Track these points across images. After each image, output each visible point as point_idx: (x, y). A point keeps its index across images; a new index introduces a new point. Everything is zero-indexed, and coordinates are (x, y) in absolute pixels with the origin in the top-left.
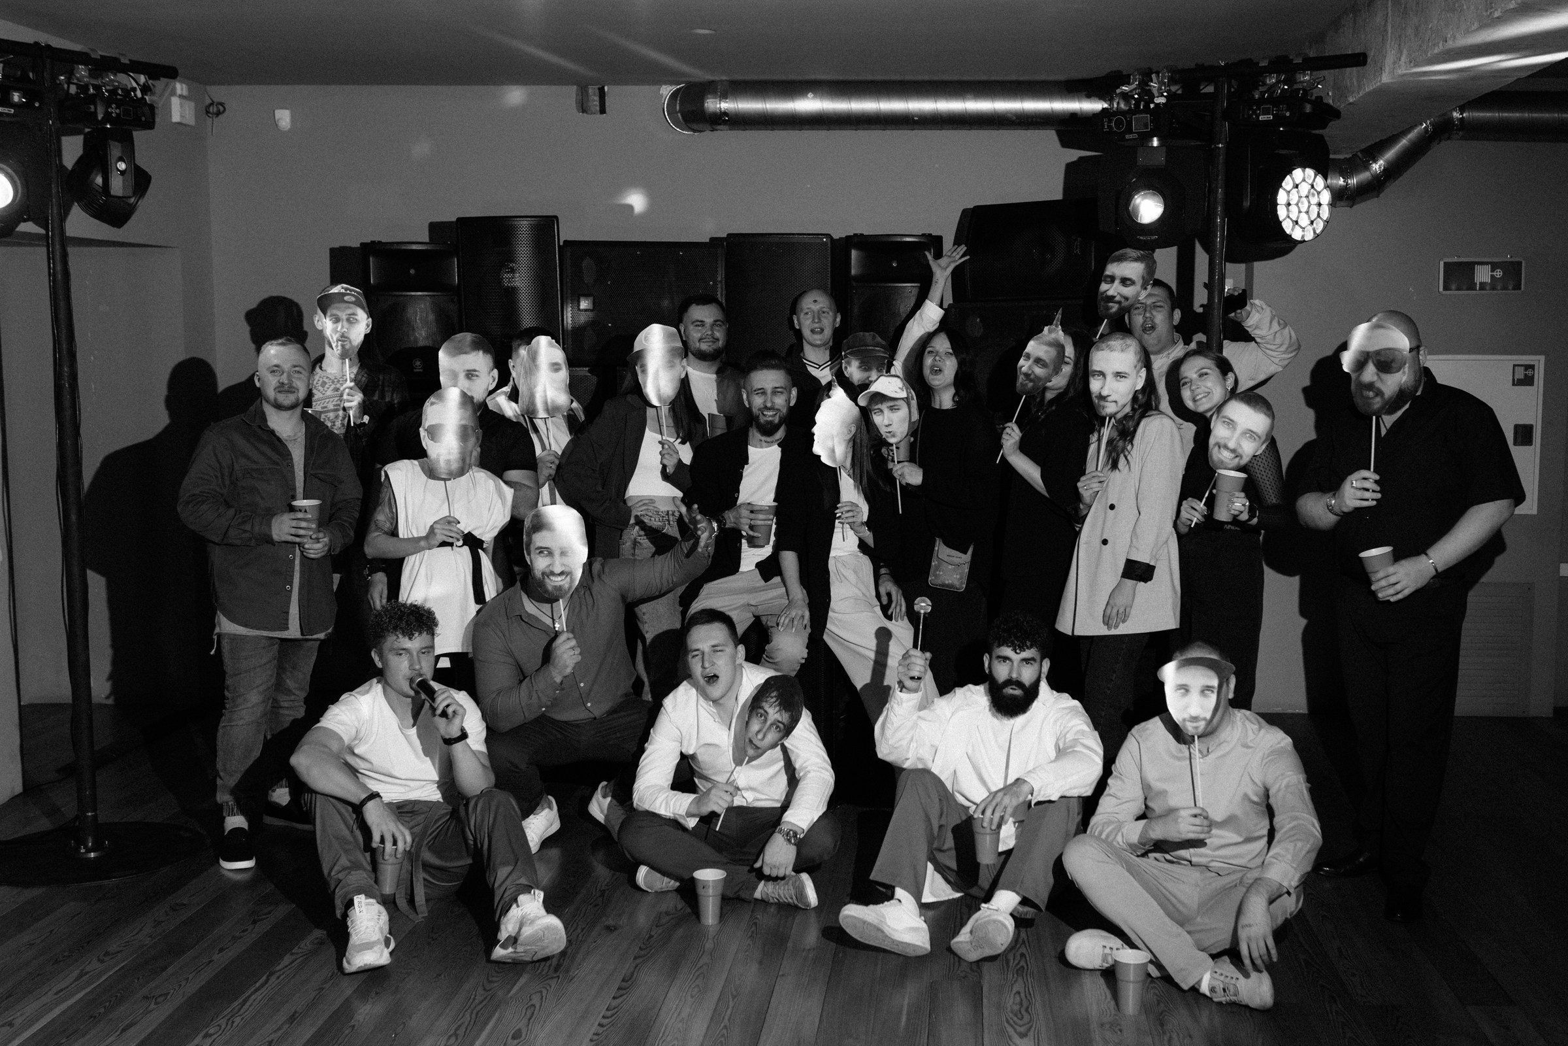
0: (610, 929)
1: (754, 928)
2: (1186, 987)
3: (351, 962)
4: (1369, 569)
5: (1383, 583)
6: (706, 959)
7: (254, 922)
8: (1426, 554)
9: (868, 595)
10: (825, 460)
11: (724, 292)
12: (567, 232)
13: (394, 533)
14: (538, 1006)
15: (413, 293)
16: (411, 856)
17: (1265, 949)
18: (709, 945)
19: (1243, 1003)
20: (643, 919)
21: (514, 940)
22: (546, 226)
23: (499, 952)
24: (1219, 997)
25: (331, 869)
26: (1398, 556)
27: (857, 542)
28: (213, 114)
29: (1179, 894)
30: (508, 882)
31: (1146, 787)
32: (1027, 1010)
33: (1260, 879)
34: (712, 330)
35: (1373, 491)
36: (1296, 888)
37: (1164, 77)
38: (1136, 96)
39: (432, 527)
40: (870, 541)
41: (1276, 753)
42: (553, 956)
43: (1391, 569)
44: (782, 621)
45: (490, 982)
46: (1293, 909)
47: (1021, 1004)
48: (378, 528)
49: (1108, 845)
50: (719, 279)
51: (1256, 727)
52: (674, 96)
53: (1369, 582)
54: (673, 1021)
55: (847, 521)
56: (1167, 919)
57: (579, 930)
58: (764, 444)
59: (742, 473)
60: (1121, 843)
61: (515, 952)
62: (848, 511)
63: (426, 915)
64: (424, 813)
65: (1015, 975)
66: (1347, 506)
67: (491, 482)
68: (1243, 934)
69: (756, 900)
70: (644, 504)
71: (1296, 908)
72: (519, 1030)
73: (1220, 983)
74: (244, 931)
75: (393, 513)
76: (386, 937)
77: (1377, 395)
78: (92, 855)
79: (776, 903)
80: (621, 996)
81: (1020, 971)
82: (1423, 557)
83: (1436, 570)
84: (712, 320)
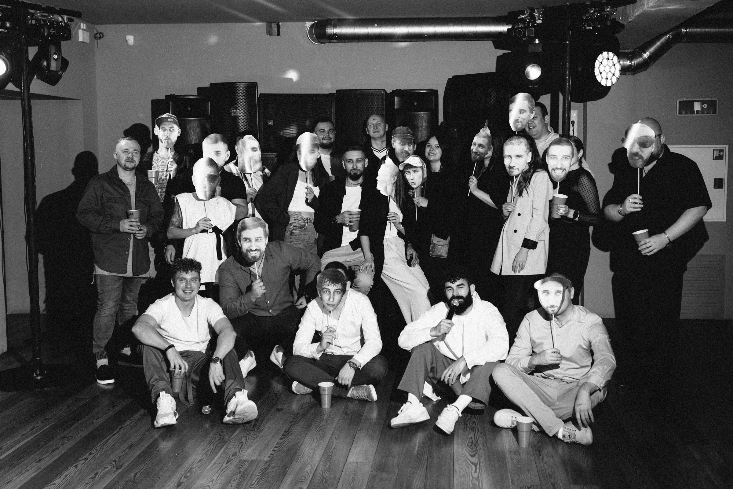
0: (279, 410)
1: (347, 410)
2: (551, 435)
3: (158, 422)
4: (638, 240)
5: (644, 247)
6: (324, 423)
7: (113, 407)
8: (665, 233)
9: (402, 257)
10: (383, 192)
11: (335, 117)
12: (262, 90)
13: (180, 227)
14: (244, 443)
15: (189, 119)
16: (187, 377)
17: (588, 416)
18: (325, 417)
19: (578, 442)
20: (295, 407)
21: (233, 413)
22: (251, 87)
23: (226, 419)
24: (567, 440)
25: (149, 381)
26: (651, 234)
27: (397, 232)
28: (98, 38)
29: (549, 393)
30: (231, 387)
31: (533, 342)
32: (475, 445)
33: (586, 383)
34: (328, 133)
35: (640, 204)
36: (603, 388)
37: (540, 11)
38: (528, 20)
39: (198, 224)
40: (403, 232)
41: (595, 325)
42: (252, 421)
43: (647, 240)
44: (361, 268)
45: (222, 432)
46: (602, 397)
47: (472, 443)
48: (173, 225)
49: (514, 368)
50: (333, 111)
51: (585, 313)
52: (312, 27)
53: (637, 246)
54: (308, 449)
55: (392, 221)
56: (542, 404)
57: (265, 410)
58: (353, 185)
59: (343, 199)
60: (520, 368)
61: (234, 418)
62: (393, 217)
63: (193, 403)
64: (193, 356)
65: (470, 431)
66: (627, 211)
67: (226, 203)
68: (577, 409)
69: (348, 397)
70: (296, 214)
71: (604, 397)
72: (236, 452)
73: (567, 433)
74: (109, 410)
75: (180, 217)
76: (174, 412)
77: (640, 158)
78: (39, 378)
79: (358, 399)
80: (284, 438)
81: (472, 429)
82: (663, 234)
83: (669, 240)
84: (328, 129)
